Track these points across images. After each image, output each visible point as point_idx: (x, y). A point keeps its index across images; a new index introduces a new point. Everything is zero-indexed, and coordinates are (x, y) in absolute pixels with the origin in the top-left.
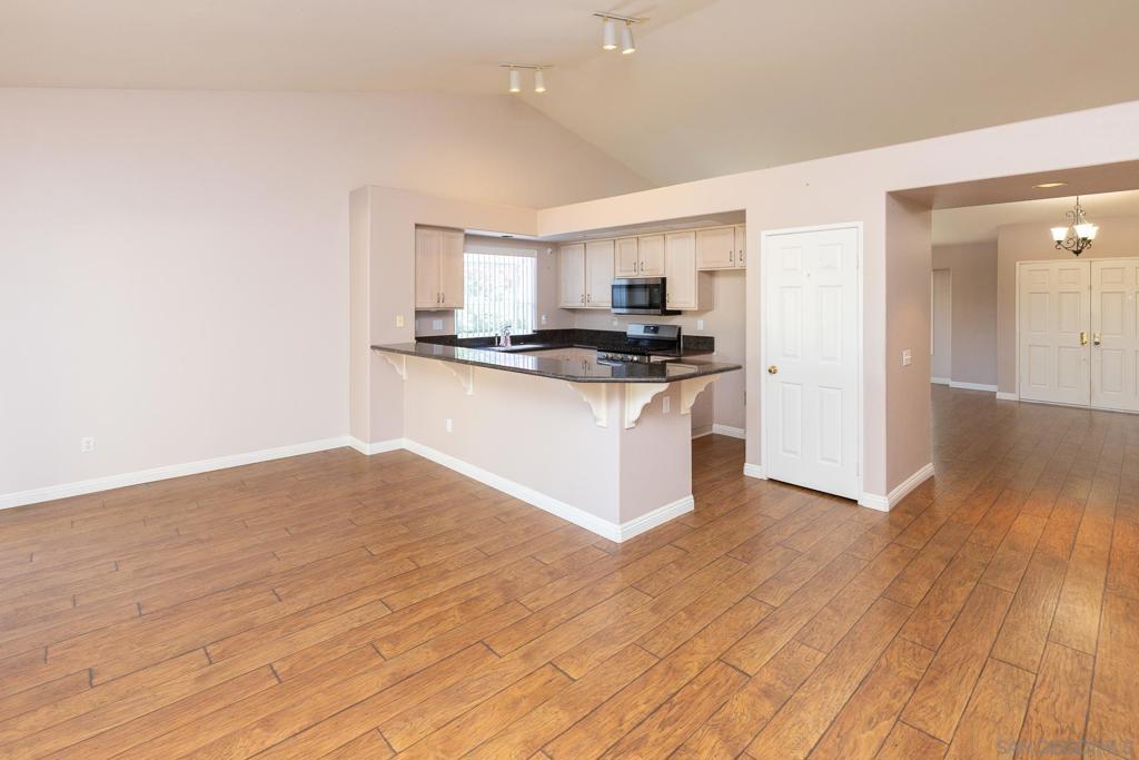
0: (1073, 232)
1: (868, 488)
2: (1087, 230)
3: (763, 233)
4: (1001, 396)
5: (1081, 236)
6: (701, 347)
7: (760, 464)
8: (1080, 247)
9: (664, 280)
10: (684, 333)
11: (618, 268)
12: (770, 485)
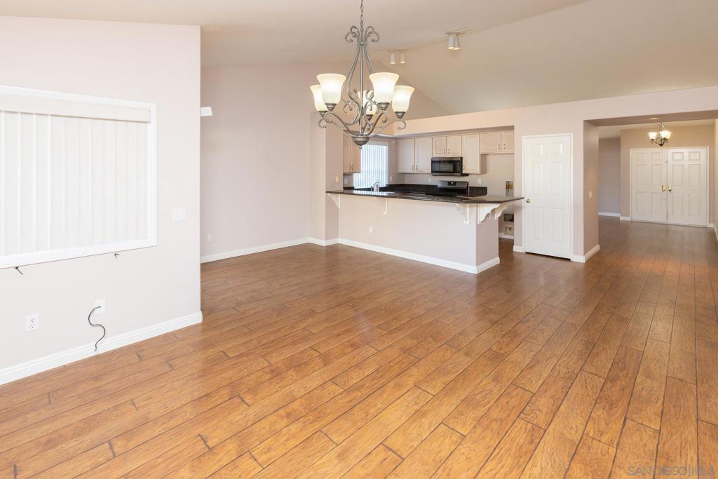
0: (659, 134)
1: (575, 253)
2: (666, 134)
3: (524, 137)
4: (622, 218)
5: (663, 137)
6: (480, 192)
7: (521, 245)
8: (662, 143)
9: (462, 158)
10: (470, 185)
11: (434, 152)
12: (527, 255)
